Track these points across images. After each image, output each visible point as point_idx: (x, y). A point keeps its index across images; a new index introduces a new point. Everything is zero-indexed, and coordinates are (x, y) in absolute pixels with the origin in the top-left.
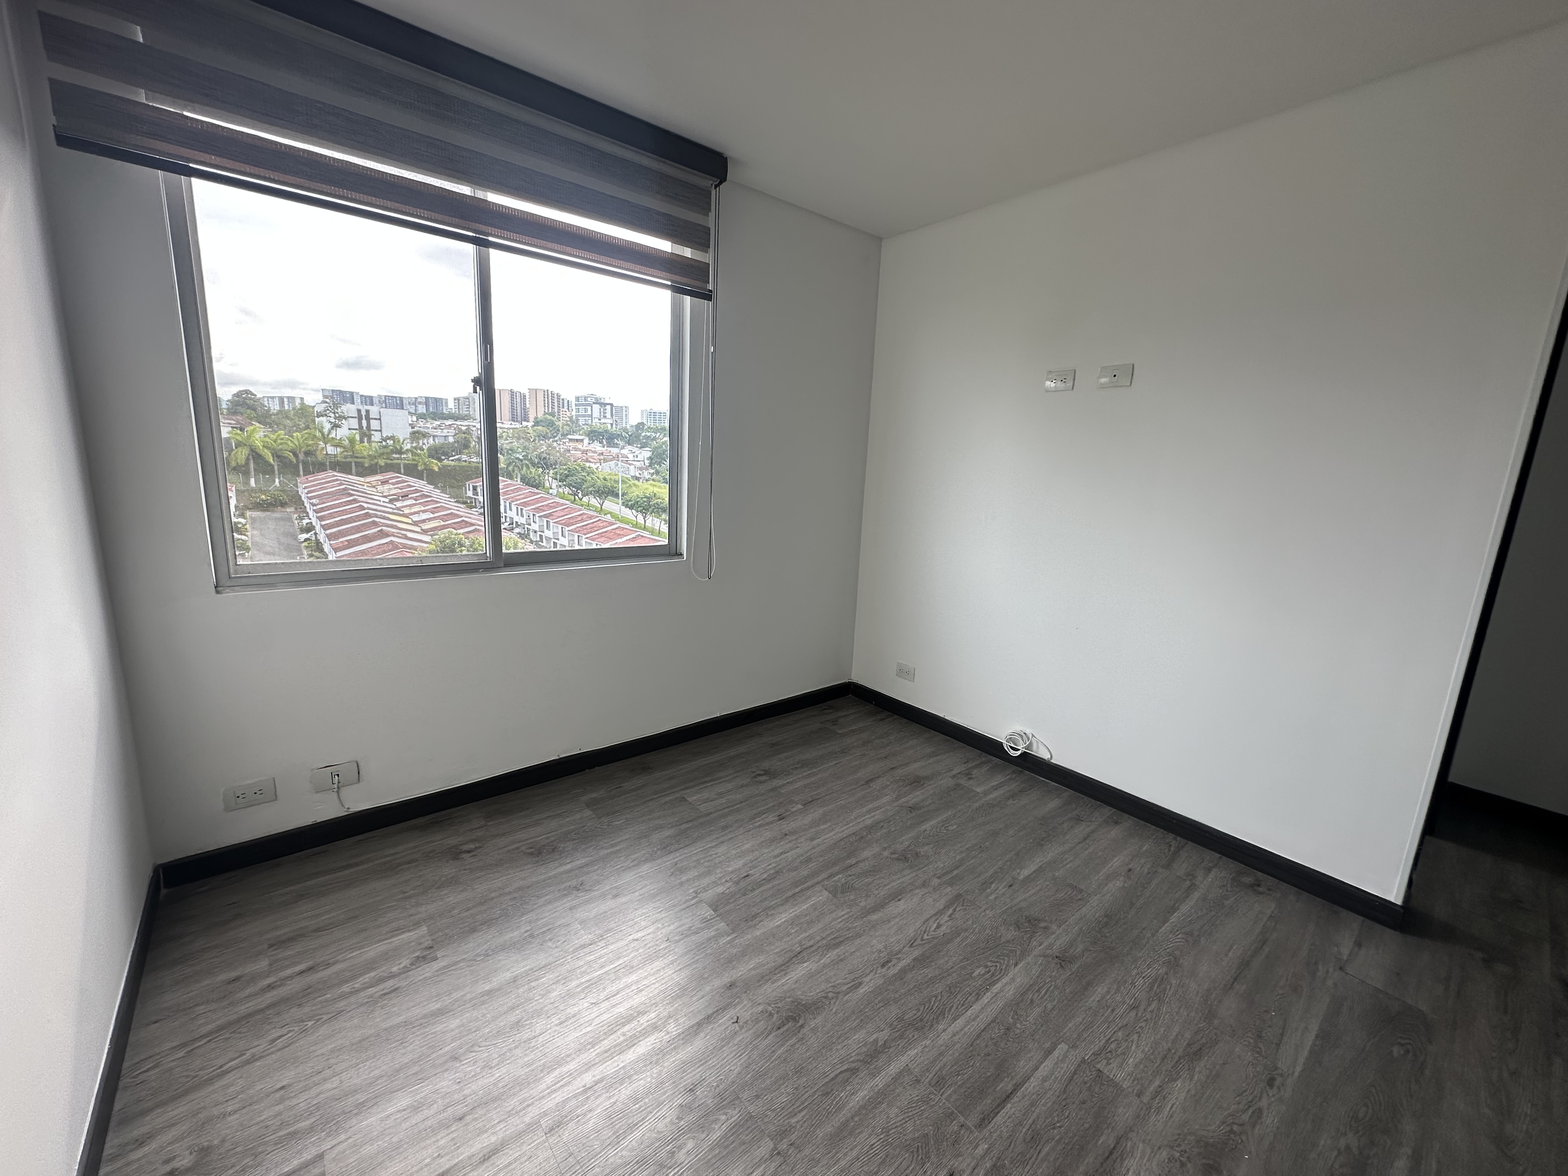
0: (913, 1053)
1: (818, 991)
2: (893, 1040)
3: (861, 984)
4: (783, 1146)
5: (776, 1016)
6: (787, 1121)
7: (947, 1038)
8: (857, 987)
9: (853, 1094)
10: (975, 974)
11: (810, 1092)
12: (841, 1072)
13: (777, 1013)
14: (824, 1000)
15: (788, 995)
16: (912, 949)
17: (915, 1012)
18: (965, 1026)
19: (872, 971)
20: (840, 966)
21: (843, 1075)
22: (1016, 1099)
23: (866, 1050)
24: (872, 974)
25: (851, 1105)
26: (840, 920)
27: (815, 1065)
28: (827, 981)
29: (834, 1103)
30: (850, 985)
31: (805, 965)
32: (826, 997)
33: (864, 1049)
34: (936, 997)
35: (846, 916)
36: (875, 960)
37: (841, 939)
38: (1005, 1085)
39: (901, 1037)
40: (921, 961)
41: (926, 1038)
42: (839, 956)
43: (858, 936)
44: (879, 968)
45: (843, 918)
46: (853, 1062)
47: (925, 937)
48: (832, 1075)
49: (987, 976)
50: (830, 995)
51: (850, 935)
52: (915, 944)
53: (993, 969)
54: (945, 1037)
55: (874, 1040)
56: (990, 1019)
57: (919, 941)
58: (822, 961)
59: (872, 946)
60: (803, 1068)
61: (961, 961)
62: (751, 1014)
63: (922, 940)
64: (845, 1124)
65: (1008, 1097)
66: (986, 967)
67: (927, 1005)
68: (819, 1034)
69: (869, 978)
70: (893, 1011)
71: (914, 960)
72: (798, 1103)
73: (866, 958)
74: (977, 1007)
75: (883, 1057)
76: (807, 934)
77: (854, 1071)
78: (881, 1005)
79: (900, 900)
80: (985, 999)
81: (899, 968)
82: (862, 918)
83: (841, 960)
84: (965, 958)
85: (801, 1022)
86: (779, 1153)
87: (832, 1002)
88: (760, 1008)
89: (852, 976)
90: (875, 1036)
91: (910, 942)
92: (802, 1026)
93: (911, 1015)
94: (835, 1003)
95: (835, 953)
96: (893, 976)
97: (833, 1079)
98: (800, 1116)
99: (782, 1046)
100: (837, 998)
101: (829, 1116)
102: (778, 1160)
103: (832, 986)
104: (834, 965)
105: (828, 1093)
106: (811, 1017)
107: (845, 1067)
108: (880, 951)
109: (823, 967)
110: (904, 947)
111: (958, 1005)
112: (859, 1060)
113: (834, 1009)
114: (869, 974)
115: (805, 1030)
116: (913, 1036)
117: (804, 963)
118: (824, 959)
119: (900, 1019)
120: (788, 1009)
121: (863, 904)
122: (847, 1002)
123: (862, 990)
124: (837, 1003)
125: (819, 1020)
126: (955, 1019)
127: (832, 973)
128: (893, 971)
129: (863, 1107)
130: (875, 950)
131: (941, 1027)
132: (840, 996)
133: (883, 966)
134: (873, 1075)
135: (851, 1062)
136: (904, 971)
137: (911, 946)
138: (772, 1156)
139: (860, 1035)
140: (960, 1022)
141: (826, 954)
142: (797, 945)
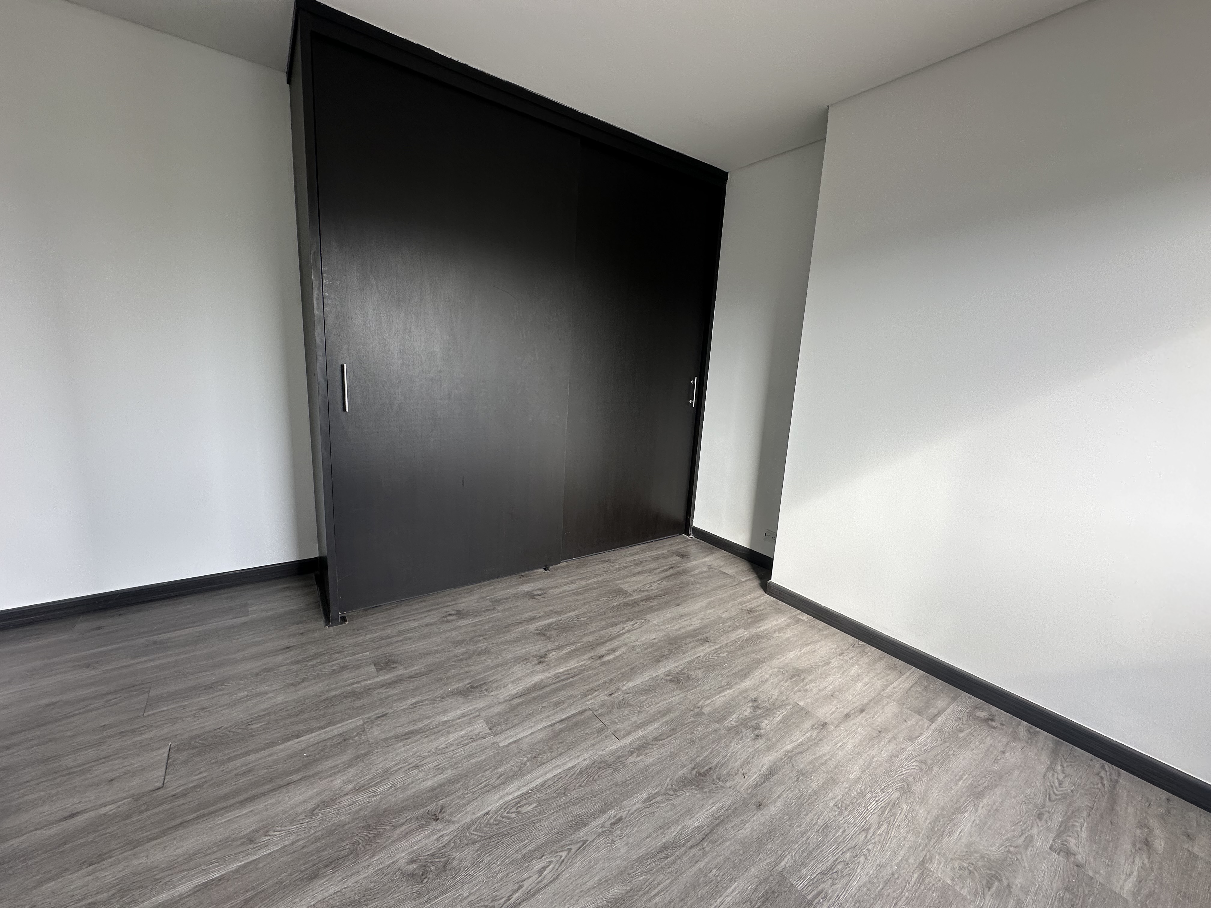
1: (682, 797)
2: (626, 756)
3: (644, 802)
4: (696, 710)
5: (715, 778)
10: (535, 805)
11: (684, 731)
13: (714, 780)
14: (677, 788)
15: (708, 794)
16: (585, 838)
17: (602, 774)
18: (567, 762)
19: (632, 814)
20: (662, 820)
21: (662, 738)
24: (633, 811)
26: (660, 887)
27: (682, 744)
28: (674, 806)
30: (654, 801)
31: (696, 824)
32: (675, 791)
33: (647, 751)
34: (580, 786)
35: (652, 894)
36: (627, 826)
37: (660, 856)
39: (619, 757)
40: (580, 823)
41: (601, 755)
42: (662, 833)
43: (641, 860)
44: (624, 817)
45: (656, 891)
46: (655, 745)
48: (670, 738)
50: (671, 793)
51: (649, 861)
52: (580, 844)
53: (514, 810)
55: (639, 756)
56: (544, 766)
57: (574, 848)
58: (680, 827)
59: (626, 844)
61: (540, 820)
62: (734, 780)
64: (664, 715)
66: (518, 813)
67: (591, 779)
68: (680, 763)
69: (635, 808)
70: (619, 777)
71: (587, 824)
73: (636, 829)
74: (549, 776)
76: (698, 865)
77: (656, 739)
80: (539, 781)
81: (606, 816)
82: (632, 889)
83: (660, 828)
84: (534, 823)
85: (694, 772)
86: (699, 708)
87: (670, 787)
88: (728, 784)
89: (651, 809)
90: (639, 759)
91: (584, 849)
92: (693, 769)
96: (613, 807)
97: (670, 736)
98: (689, 720)
99: (706, 757)
102: (698, 705)
104: (668, 823)
105: (673, 730)
106: (686, 775)
107: (661, 742)
108: (620, 837)
109: (678, 821)
110: (593, 841)
111: (564, 778)
113: (668, 780)
114: (635, 811)
115: (690, 766)
117: (698, 827)
118: (677, 830)
119: (616, 770)
120: (706, 782)
122: (657, 786)
123: (644, 795)
124: (666, 785)
125: (681, 773)
126: (573, 767)
127: (670, 813)
128: (611, 813)
129: (651, 722)
131: (587, 762)
132: (663, 791)
133: (620, 819)
136: (602, 812)
138: (702, 707)
139: (649, 760)
140: (569, 765)
141: (676, 836)
142: (707, 849)
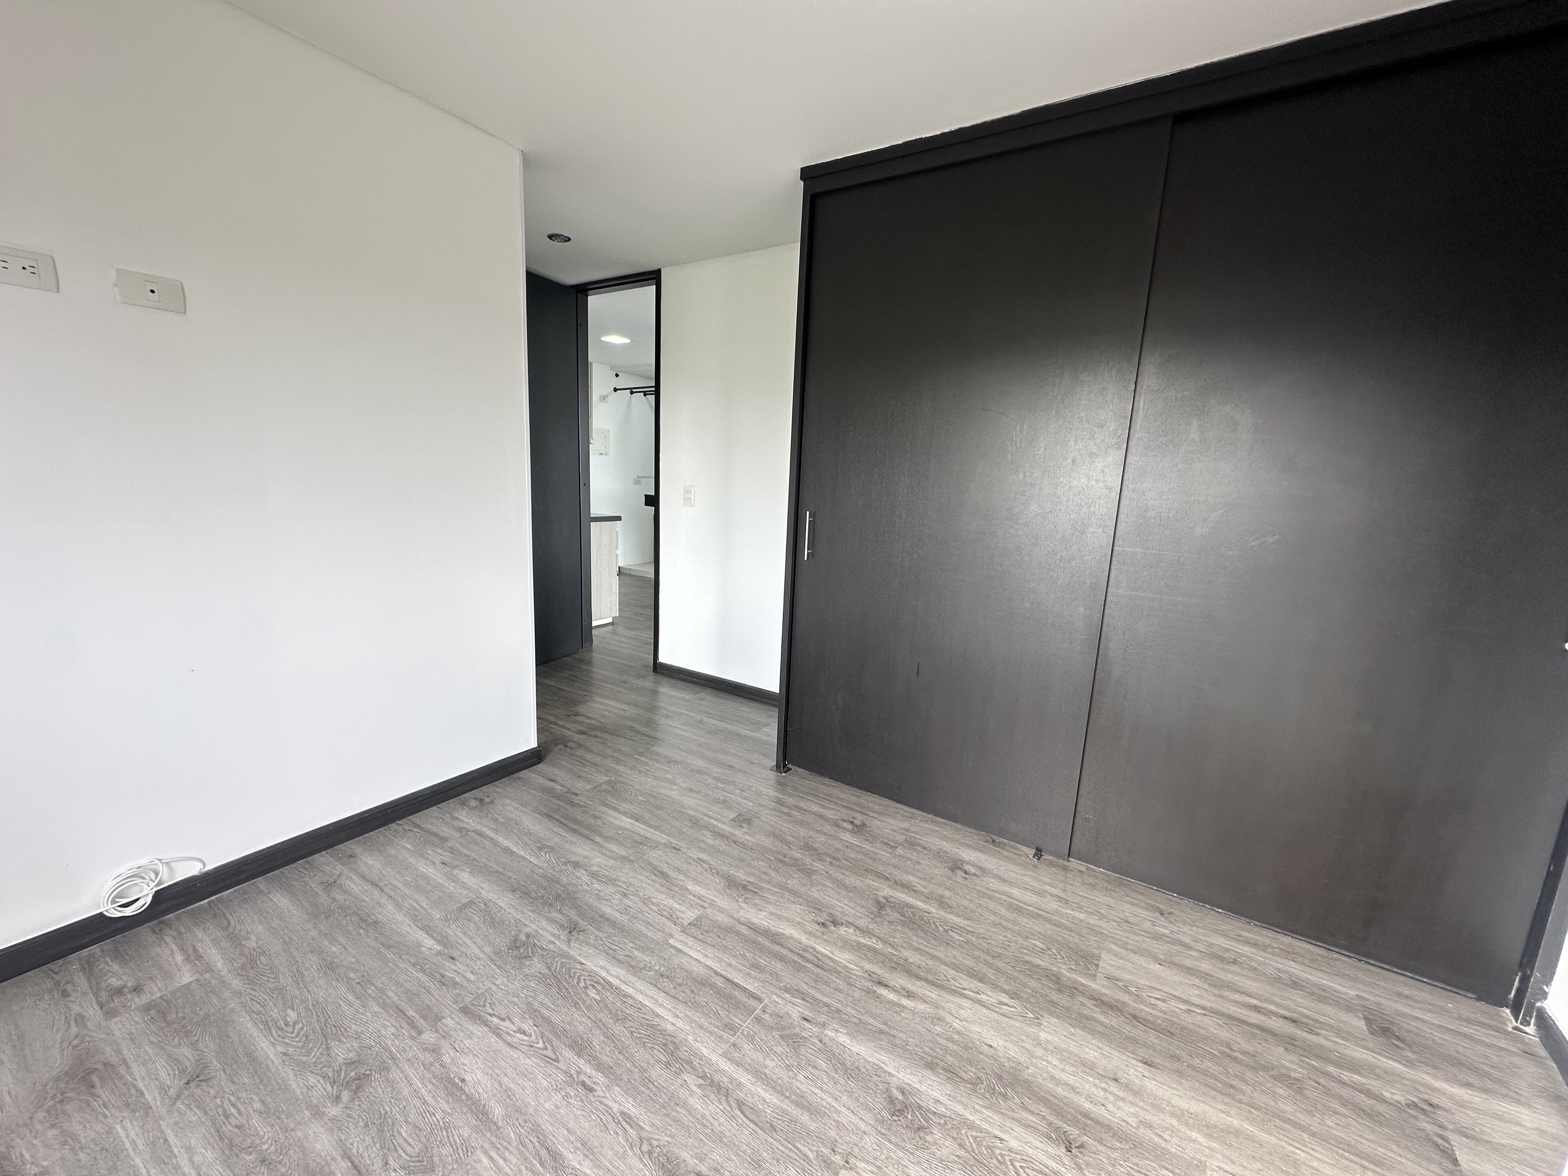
0: (705, 1051)
6: (814, 1162)
7: (681, 1023)
8: (630, 1117)
9: (764, 1101)
12: (745, 1116)
22: (729, 975)
23: (713, 1095)
25: (776, 1101)
29: (779, 1117)
38: (719, 982)
47: (541, 1045)
49: (599, 987)
54: (680, 1024)
60: (752, 1160)
63: (546, 1049)
65: (728, 980)
72: (792, 1155)
75: (717, 1077)
78: (651, 1086)
79: (463, 1080)
93: (659, 1055)
94: (657, 1140)
95: (571, 1157)
100: (649, 1139)
101: (793, 1119)
103: (632, 1149)
112: (727, 1100)
116: (686, 1051)
121: (466, 1132)
130: (564, 1103)
134: (740, 1085)
135: (731, 1107)
137: (557, 1061)
